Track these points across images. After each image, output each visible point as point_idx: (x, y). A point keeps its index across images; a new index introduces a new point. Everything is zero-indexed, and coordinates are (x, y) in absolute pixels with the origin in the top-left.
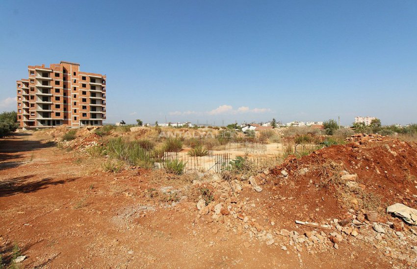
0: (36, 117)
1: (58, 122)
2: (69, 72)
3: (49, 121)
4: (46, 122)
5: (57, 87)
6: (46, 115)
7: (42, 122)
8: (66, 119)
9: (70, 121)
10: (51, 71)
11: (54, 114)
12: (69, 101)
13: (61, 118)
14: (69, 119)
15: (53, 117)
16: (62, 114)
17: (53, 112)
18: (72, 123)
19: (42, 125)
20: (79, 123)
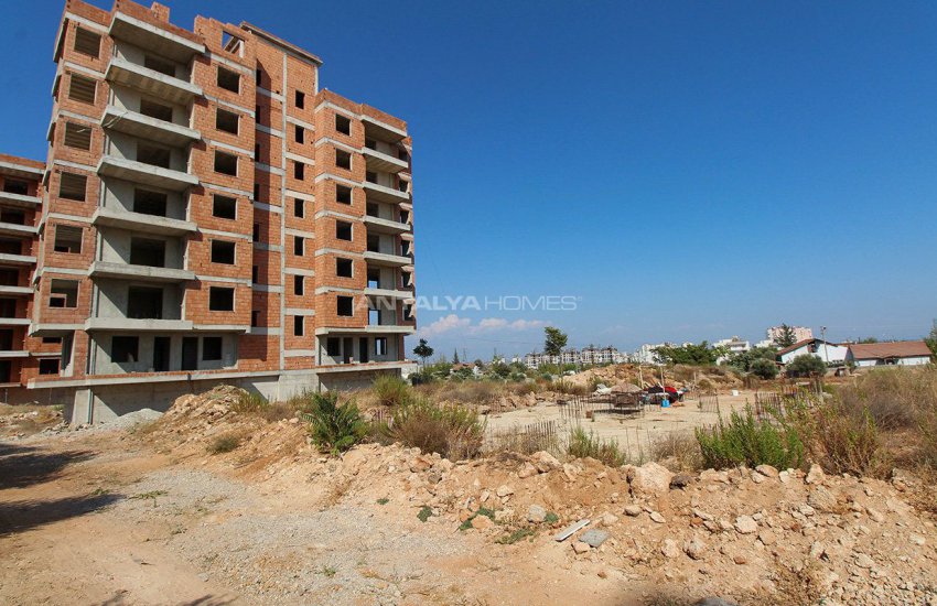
0: (87, 314)
1: (212, 347)
2: (274, 85)
3: (162, 341)
4: (147, 351)
5: (225, 143)
6: (145, 299)
7: (122, 347)
8: (259, 331)
9: (276, 340)
10: (202, 49)
11: (203, 297)
12: (272, 228)
13: (235, 321)
14: (271, 331)
15: (191, 318)
16: (242, 301)
17: (195, 284)
18: (284, 354)
19: (116, 368)
20: (315, 353)
